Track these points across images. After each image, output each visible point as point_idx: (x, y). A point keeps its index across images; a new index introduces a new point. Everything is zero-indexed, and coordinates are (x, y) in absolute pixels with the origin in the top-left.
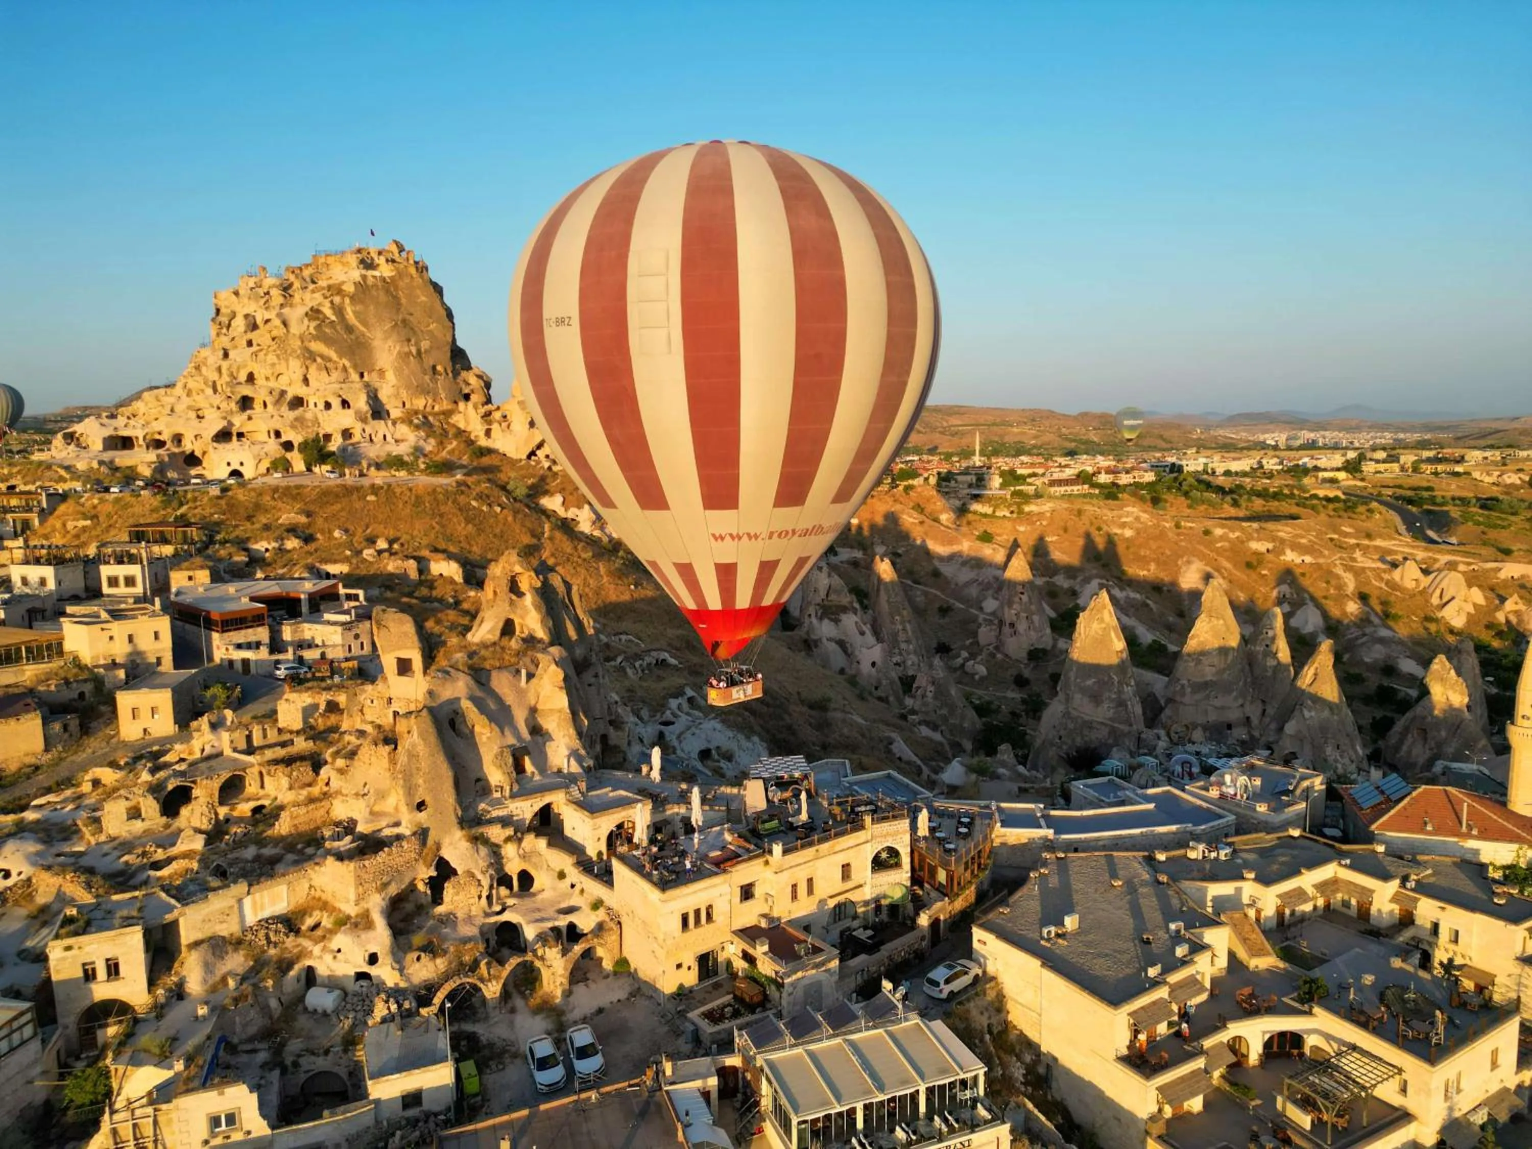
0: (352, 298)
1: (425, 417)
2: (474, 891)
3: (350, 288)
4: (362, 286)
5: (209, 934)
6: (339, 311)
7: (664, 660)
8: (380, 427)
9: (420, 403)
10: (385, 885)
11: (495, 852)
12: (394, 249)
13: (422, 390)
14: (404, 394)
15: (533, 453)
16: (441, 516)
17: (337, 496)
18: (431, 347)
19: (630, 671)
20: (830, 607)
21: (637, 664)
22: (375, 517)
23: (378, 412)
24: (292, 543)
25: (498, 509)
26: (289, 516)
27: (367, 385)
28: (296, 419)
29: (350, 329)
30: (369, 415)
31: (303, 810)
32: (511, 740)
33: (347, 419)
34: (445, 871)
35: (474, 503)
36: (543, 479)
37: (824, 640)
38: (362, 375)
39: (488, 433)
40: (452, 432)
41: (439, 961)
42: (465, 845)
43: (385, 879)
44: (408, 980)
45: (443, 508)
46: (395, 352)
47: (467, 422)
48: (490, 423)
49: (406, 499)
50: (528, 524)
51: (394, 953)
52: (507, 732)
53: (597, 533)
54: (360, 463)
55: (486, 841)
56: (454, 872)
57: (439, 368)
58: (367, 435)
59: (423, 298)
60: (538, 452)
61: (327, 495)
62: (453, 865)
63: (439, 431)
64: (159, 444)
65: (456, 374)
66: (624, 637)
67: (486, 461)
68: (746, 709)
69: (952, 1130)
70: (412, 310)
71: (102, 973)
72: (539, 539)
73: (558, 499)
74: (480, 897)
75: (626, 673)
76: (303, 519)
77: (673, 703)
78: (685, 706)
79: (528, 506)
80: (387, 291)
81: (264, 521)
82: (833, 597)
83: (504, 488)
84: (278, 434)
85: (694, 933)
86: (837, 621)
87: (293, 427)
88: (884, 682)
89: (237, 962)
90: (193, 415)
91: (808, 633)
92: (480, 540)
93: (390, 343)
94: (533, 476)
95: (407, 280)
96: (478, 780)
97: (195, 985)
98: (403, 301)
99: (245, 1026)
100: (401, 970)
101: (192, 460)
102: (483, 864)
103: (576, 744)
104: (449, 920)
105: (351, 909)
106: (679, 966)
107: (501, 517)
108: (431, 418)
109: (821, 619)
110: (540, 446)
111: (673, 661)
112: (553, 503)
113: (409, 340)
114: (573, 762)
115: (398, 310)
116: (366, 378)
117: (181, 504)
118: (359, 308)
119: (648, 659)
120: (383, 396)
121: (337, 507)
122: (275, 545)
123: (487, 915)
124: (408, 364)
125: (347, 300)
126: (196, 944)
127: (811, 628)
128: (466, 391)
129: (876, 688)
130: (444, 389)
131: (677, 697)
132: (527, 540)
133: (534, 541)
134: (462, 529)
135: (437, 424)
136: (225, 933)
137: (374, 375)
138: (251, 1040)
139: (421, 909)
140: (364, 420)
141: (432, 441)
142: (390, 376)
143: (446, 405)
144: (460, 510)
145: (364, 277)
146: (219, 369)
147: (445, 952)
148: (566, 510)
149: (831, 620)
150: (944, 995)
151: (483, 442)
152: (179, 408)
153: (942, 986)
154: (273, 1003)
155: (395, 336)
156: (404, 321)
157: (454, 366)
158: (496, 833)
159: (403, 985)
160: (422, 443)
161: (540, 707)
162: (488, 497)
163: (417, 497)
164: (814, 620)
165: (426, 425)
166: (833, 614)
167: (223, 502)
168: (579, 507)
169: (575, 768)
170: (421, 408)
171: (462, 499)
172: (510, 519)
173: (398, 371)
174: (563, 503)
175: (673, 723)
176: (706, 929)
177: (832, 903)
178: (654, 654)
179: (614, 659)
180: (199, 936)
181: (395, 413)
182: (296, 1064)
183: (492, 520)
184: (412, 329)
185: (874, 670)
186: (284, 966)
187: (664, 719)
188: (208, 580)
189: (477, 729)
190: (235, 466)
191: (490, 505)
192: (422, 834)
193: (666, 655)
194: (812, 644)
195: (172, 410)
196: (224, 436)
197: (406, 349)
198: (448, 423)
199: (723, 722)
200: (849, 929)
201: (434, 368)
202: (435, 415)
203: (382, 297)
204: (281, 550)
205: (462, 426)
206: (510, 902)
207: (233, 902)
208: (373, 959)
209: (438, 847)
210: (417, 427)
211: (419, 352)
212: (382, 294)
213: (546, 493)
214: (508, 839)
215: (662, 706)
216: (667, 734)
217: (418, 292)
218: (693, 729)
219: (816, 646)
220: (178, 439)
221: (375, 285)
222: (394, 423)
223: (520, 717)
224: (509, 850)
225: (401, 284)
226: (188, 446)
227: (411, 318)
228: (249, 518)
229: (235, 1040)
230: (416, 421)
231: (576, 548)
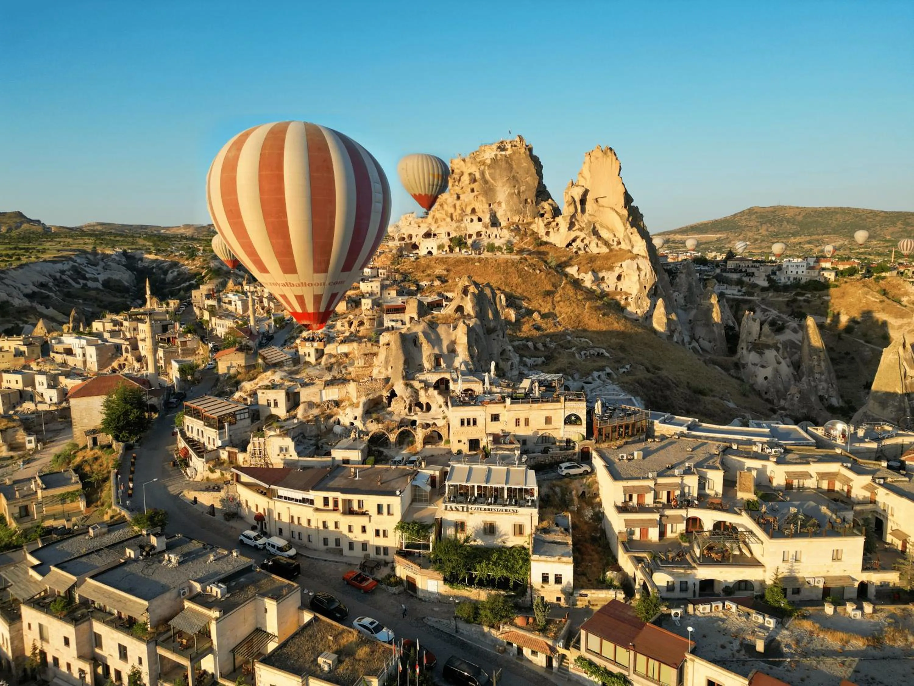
0: (489, 166)
1: (517, 226)
2: (403, 405)
3: (488, 162)
4: (495, 160)
5: (309, 400)
6: (483, 174)
7: (602, 354)
8: (494, 231)
9: (516, 219)
10: (368, 395)
11: (416, 392)
12: (518, 139)
13: (519, 212)
14: (509, 214)
15: (570, 244)
16: (507, 274)
17: (462, 262)
18: (526, 190)
19: (577, 355)
20: (758, 344)
21: (583, 353)
22: (477, 272)
23: (495, 223)
24: (437, 283)
25: (538, 272)
26: (439, 271)
27: (491, 210)
28: (457, 227)
29: (486, 182)
30: (489, 225)
31: (361, 369)
32: (437, 351)
33: (478, 226)
34: (393, 394)
35: (526, 268)
36: (571, 258)
37: (750, 364)
38: (490, 205)
39: (548, 233)
40: (529, 232)
41: (380, 425)
42: (402, 386)
43: (369, 392)
44: (366, 428)
45: (509, 270)
46: (507, 193)
47: (538, 228)
48: (548, 228)
49: (492, 265)
50: (553, 280)
51: (362, 417)
52: (436, 348)
53: (594, 287)
54: (480, 249)
55: (412, 387)
56: (396, 396)
57: (529, 200)
58: (487, 235)
59: (525, 164)
60: (573, 244)
61: (459, 262)
62: (397, 393)
63: (522, 232)
64: (403, 239)
65: (537, 203)
66: (583, 339)
67: (542, 248)
68: (638, 383)
69: (510, 504)
70: (518, 171)
71: (272, 405)
72: (556, 288)
73: (576, 268)
74: (405, 408)
75: (574, 356)
76: (445, 273)
77: (596, 374)
78: (603, 377)
79: (557, 272)
80: (507, 162)
81: (429, 272)
82: (763, 339)
83: (546, 262)
84: (449, 234)
85: (466, 428)
86: (761, 354)
87: (455, 231)
88: (772, 390)
89: (316, 412)
90: (416, 226)
91: (739, 359)
92: (523, 286)
93: (505, 188)
94: (565, 256)
95: (517, 155)
96: (420, 365)
97: (299, 416)
98: (515, 166)
99: (311, 431)
100: (364, 425)
101: (415, 247)
102: (408, 394)
103: (468, 359)
104: (391, 414)
105: (355, 401)
106: (460, 441)
107: (538, 276)
108: (520, 226)
109: (750, 351)
110: (574, 240)
111: (607, 354)
112: (572, 271)
113: (515, 186)
114: (463, 366)
115: (511, 172)
116: (492, 207)
117: (399, 264)
118: (492, 171)
119: (592, 352)
120: (498, 215)
121: (462, 267)
122: (429, 283)
123: (407, 415)
124: (512, 198)
125: (486, 168)
126: (304, 402)
127: (742, 356)
128: (542, 212)
129: (766, 393)
130: (530, 211)
131: (598, 371)
132: (549, 288)
133: (553, 289)
134: (515, 280)
135: (523, 229)
136: (315, 402)
137: (496, 205)
138: (311, 436)
139: (384, 408)
140: (486, 227)
141: (518, 238)
142: (503, 205)
143: (529, 220)
144: (518, 271)
145: (496, 155)
147: (383, 423)
148: (579, 274)
149: (757, 352)
150: (564, 473)
151: (545, 239)
152: (412, 223)
153: (563, 469)
154: (323, 427)
155: (508, 185)
156: (514, 177)
157: (537, 198)
158: (417, 385)
159: (364, 430)
160: (512, 239)
161: (457, 341)
162: (534, 265)
163: (498, 264)
164: (745, 351)
165: (517, 229)
166: (759, 349)
167: (415, 264)
168: (586, 273)
169: (463, 368)
170: (517, 221)
171: (520, 266)
172: (543, 277)
173: (508, 203)
174: (578, 270)
175: (591, 383)
176: (472, 428)
177: (541, 433)
178: (597, 349)
179: (571, 348)
180: (306, 400)
181: (503, 224)
182: (322, 447)
183: (533, 277)
184: (517, 181)
185: (765, 381)
186: (330, 416)
187: (587, 380)
188: (395, 295)
189: (423, 345)
190: (430, 249)
191: (534, 269)
192: (387, 380)
193: (604, 351)
194: (741, 366)
195: (410, 224)
196: (428, 235)
197: (513, 191)
198: (529, 229)
199: (621, 387)
200: (549, 448)
201: (526, 200)
202: (522, 224)
203: (504, 164)
204: (431, 285)
205: (536, 230)
206: (419, 413)
207: (318, 390)
208: (356, 418)
209: (393, 385)
210: (512, 231)
211: (519, 192)
212: (504, 163)
213: (571, 265)
214: (422, 388)
215: (589, 374)
216: (585, 387)
217: (523, 161)
218: (601, 388)
219: (744, 368)
220: (410, 237)
221: (501, 159)
222: (501, 229)
223: (445, 344)
224: (422, 393)
225: (514, 158)
226: (414, 240)
227: (518, 175)
228: (423, 272)
229: (307, 435)
230: (512, 228)
231: (576, 294)
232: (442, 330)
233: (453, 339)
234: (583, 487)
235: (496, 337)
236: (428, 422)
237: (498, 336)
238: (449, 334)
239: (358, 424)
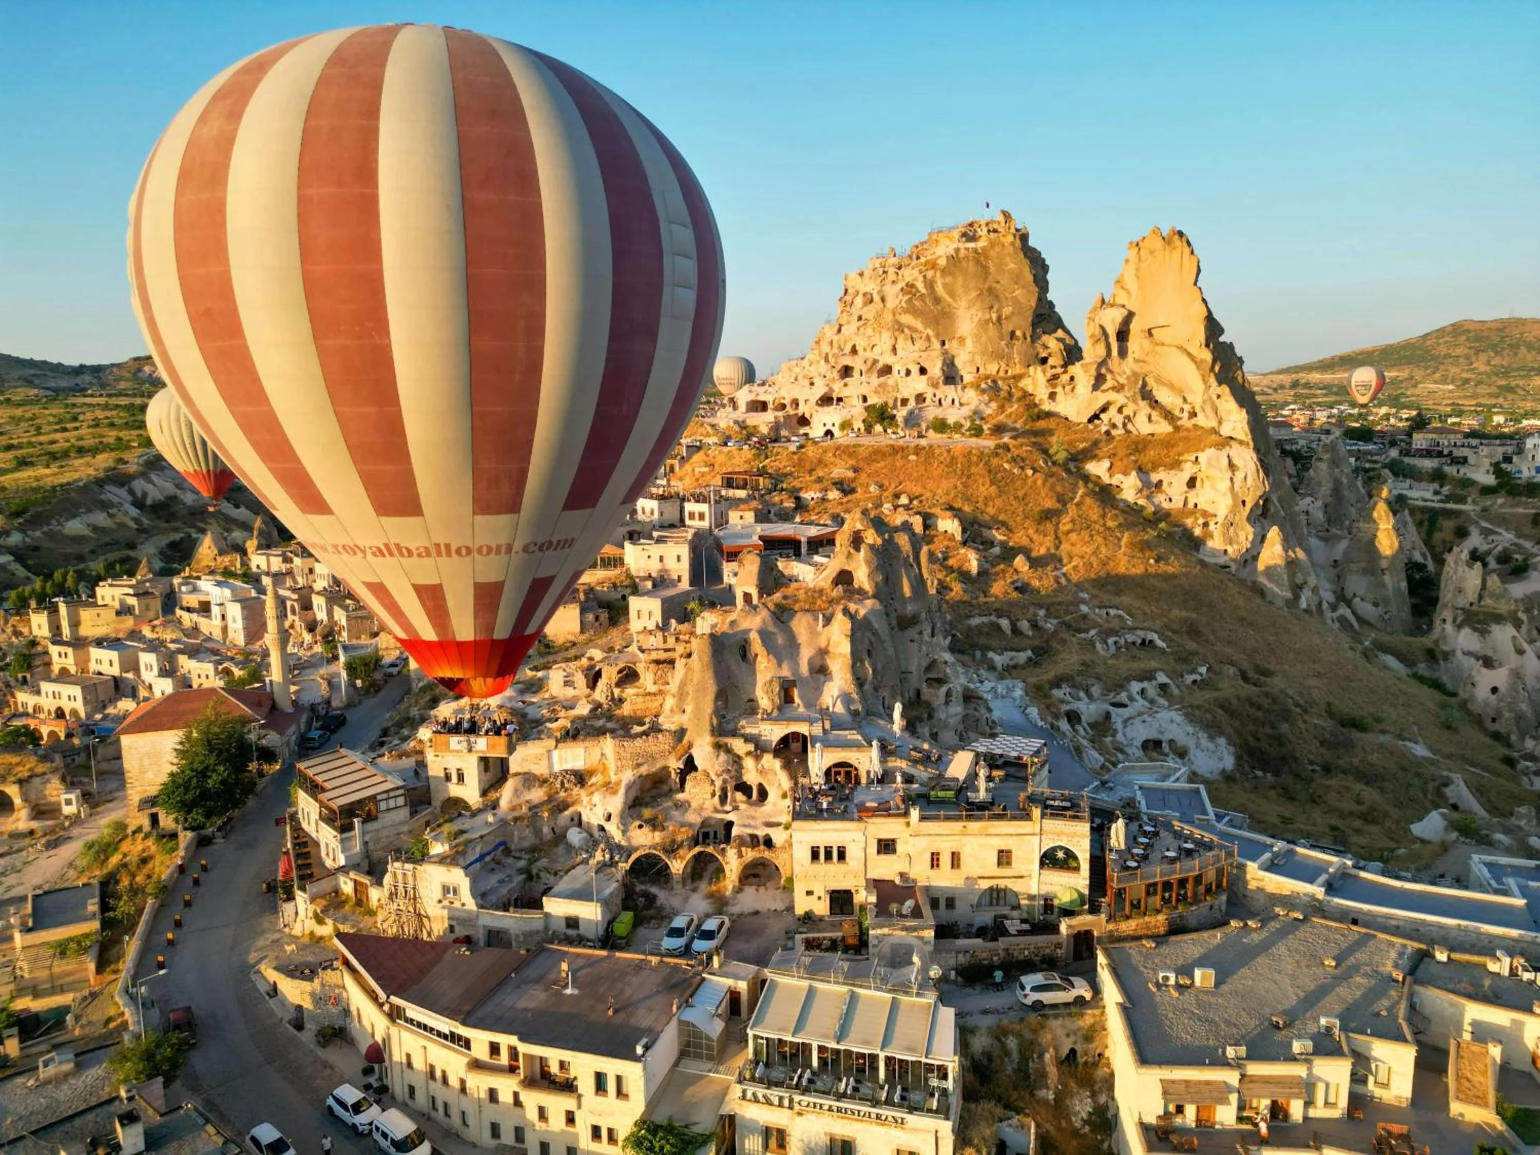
0: (943, 271)
1: (994, 382)
2: (709, 789)
3: (942, 262)
4: (954, 259)
5: (525, 770)
6: (930, 285)
7: (1151, 641)
8: (950, 392)
9: (992, 368)
10: (639, 765)
11: (737, 761)
12: (1001, 218)
13: (998, 356)
14: (978, 358)
15: (1096, 417)
16: (969, 477)
17: (884, 455)
18: (1013, 313)
19: (1099, 646)
20: (1477, 614)
21: (1111, 641)
22: (911, 475)
23: (951, 377)
24: (834, 495)
25: (1030, 472)
26: (840, 471)
27: (945, 353)
28: (880, 386)
29: (937, 300)
30: (941, 381)
31: (640, 699)
32: (786, 672)
33: (918, 384)
34: (690, 766)
35: (1006, 466)
36: (1096, 443)
37: (1459, 653)
38: (943, 343)
39: (1052, 396)
40: (1017, 394)
41: (657, 834)
42: (709, 749)
43: (640, 760)
44: (628, 840)
45: (973, 470)
46: (976, 319)
47: (1035, 385)
48: (1054, 386)
49: (941, 459)
50: (1059, 489)
51: (622, 817)
52: (785, 666)
53: (1142, 502)
54: (919, 425)
55: (729, 751)
56: (695, 769)
57: (1018, 333)
58: (937, 399)
59: (1012, 266)
60: (1102, 416)
61: (877, 454)
62: (696, 763)
63: (1003, 394)
64: (783, 407)
65: (1034, 338)
66: (1113, 612)
67: (1041, 424)
68: (1222, 707)
69: (889, 1102)
70: (999, 278)
71: (454, 778)
72: (1065, 505)
73: (1106, 464)
74: (713, 795)
75: (1094, 647)
76: (851, 474)
77: (1135, 687)
78: (1152, 691)
79: (1068, 471)
80: (978, 261)
81: (821, 474)
82: (1488, 601)
83: (1045, 452)
84: (865, 399)
85: (822, 867)
86: (1483, 633)
87: (876, 392)
88: (1507, 714)
89: (537, 795)
90: (807, 382)
91: (1436, 642)
92: (999, 502)
93: (973, 311)
94: (1085, 440)
95: (998, 249)
96: (751, 700)
97: (504, 803)
98: (992, 269)
99: (522, 839)
100: (624, 832)
101: (804, 421)
102: (718, 768)
103: (851, 688)
104: (683, 806)
105: (613, 778)
106: (809, 893)
107: (1030, 481)
108: (1000, 383)
109: (1460, 627)
110: (1104, 409)
111: (1161, 644)
112: (1098, 468)
113: (992, 307)
114: (839, 703)
115: (985, 280)
116: (946, 347)
117: (767, 457)
118: (949, 279)
119: (1130, 638)
120: (958, 362)
121: (882, 464)
122: (820, 495)
123: (716, 810)
124: (986, 331)
125: (938, 274)
126: (516, 774)
127: (1444, 636)
128: (1044, 355)
129: (1494, 720)
130: (1019, 354)
131: (1141, 680)
132: (1050, 503)
133: (1058, 506)
134: (984, 489)
135: (1006, 388)
136: (537, 773)
137: (955, 343)
138: (521, 850)
139: (671, 792)
140: (935, 386)
141: (994, 405)
142: (969, 343)
143: (1018, 370)
144: (989, 471)
145: (957, 250)
146: (831, 343)
147: (664, 829)
148: (1111, 476)
149: (1475, 630)
150: (1028, 1001)
151: (1047, 406)
152: (800, 378)
153: (1027, 991)
154: (546, 830)
155: (978, 305)
156: (990, 290)
157: (1034, 330)
158: (739, 746)
159: (623, 843)
160: (982, 407)
161: (831, 649)
162: (1023, 460)
163: (952, 458)
164: (1449, 627)
165: (994, 389)
166: (1479, 622)
167: (796, 457)
168: (1126, 473)
169: (839, 709)
170: (994, 373)
171: (995, 461)
172: (1039, 482)
173: (977, 338)
174: (1110, 468)
175: (1125, 706)
176: (834, 867)
177: (984, 885)
178: (1141, 633)
179: (1087, 631)
180: (520, 770)
181: (968, 378)
182: (538, 877)
183: (1019, 483)
184: (997, 296)
185: (1493, 698)
186: (563, 806)
187: (1117, 699)
188: (752, 520)
189: (759, 658)
190: (829, 427)
191: (1022, 468)
192: (680, 733)
193: (1155, 637)
194: (1440, 656)
195: (796, 379)
196: (826, 400)
197: (987, 316)
198: (1016, 387)
199: (1186, 715)
200: (1005, 917)
201: (1013, 334)
202: (1004, 379)
203: (971, 267)
204: (824, 499)
205: (1030, 389)
206: (743, 806)
207: (544, 751)
208: (609, 818)
209: (690, 746)
210: (983, 391)
211: (999, 319)
212: (971, 264)
213: (1094, 457)
214: (749, 753)
215: (1121, 686)
216: (1113, 715)
217: (1008, 259)
218: (1146, 717)
219: (1446, 659)
220: (796, 403)
221: (966, 257)
222: (964, 388)
223: (806, 654)
224: (749, 763)
225: (992, 253)
226: (803, 409)
227: (998, 286)
228: (811, 471)
229: (513, 847)
230: (983, 386)
231: (1104, 516)
232: (800, 625)
233: (823, 645)
234: (1072, 1038)
235: (916, 636)
236: (756, 832)
237: (921, 633)
238: (814, 633)
239: (613, 829)
